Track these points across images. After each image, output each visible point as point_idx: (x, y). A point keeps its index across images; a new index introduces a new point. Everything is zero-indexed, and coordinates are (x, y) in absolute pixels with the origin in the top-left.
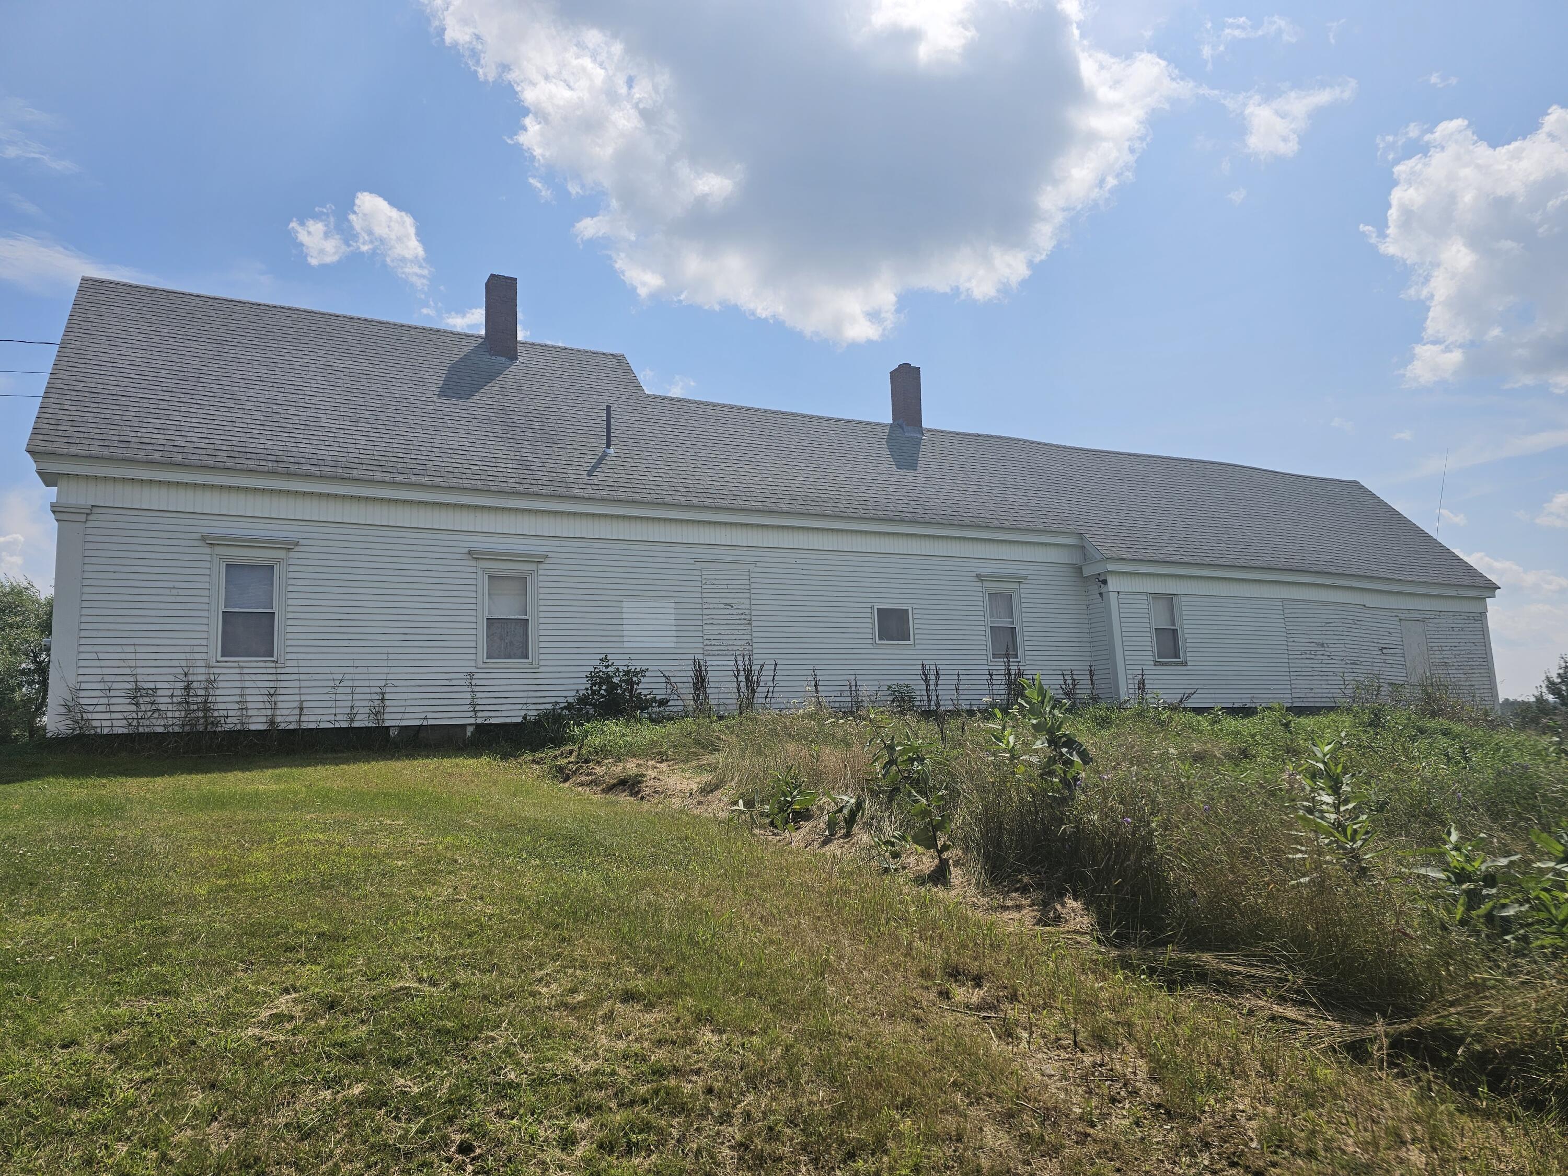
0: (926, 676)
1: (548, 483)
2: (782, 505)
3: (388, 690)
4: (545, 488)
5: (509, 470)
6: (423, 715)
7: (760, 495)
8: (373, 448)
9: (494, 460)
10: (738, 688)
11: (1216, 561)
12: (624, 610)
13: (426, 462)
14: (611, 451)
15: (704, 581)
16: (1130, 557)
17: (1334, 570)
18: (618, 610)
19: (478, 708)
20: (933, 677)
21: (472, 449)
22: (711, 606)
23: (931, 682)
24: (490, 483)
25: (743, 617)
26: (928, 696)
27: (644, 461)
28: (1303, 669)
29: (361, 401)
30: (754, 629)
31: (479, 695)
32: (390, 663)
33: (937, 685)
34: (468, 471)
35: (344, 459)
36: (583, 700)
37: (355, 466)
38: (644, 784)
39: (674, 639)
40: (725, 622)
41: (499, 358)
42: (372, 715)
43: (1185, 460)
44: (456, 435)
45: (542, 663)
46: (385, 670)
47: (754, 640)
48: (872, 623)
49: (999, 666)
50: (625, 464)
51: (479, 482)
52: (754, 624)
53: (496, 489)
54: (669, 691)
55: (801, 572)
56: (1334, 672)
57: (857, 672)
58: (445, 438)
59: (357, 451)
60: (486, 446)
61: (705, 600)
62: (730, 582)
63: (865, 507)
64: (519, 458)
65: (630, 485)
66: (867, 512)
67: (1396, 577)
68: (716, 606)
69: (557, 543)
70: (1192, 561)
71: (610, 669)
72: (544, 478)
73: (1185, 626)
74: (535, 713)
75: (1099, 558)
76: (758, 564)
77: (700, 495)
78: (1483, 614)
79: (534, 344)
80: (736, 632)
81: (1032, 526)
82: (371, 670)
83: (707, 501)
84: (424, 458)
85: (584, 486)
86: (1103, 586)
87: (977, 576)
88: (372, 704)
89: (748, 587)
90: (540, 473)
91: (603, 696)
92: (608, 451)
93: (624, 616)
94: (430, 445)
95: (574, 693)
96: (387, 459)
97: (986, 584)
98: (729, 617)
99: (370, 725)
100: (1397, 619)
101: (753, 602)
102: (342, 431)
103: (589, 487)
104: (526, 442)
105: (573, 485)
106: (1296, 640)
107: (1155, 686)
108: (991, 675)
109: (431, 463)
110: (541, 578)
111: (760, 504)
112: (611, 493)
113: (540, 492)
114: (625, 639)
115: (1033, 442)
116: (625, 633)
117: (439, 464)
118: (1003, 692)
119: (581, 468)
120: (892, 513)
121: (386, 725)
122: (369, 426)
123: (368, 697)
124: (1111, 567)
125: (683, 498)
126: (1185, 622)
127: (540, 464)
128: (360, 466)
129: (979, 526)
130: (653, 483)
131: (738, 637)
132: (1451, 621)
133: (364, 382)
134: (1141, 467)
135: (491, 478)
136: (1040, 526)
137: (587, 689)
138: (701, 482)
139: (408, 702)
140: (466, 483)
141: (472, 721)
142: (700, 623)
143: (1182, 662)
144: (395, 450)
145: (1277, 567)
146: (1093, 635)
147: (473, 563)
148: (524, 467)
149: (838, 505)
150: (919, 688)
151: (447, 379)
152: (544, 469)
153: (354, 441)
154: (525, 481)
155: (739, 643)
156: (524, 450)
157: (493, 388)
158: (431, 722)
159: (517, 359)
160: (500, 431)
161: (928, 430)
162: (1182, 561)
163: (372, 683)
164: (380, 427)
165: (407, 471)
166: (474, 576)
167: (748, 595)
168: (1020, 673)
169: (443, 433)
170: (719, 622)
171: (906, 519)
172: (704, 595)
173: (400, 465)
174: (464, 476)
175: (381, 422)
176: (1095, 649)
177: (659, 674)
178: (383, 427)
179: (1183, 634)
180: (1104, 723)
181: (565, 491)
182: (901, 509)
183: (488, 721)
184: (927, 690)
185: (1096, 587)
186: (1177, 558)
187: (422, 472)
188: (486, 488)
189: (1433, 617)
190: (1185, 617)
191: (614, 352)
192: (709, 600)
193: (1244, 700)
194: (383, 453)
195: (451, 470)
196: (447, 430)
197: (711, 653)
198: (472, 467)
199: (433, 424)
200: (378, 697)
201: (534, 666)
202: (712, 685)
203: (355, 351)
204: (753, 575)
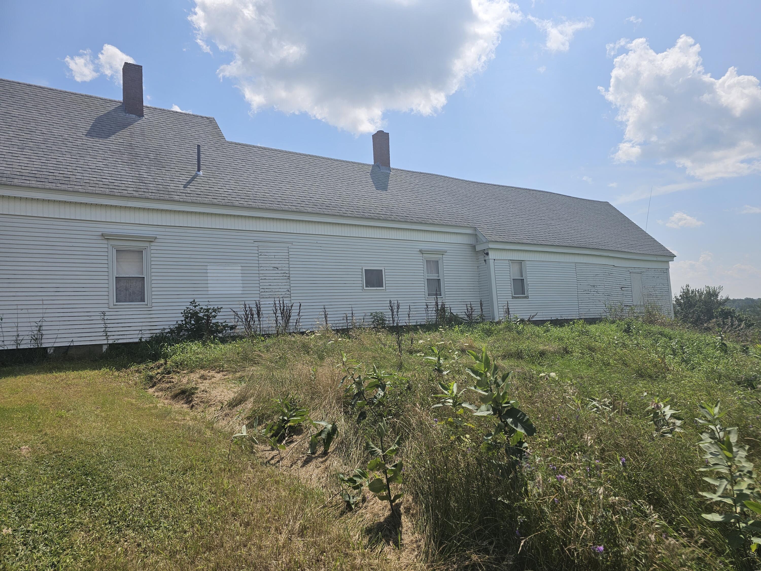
0: (392, 307)
1: (156, 191)
2: (308, 208)
3: (44, 324)
4: (153, 194)
5: (130, 183)
6: (71, 339)
7: (294, 202)
8: (32, 166)
9: (120, 176)
10: (276, 321)
11: (544, 243)
12: (208, 271)
13: (71, 176)
14: (201, 173)
15: (260, 254)
16: (501, 240)
17: (600, 247)
18: (205, 271)
19: (109, 334)
20: (396, 308)
21: (105, 169)
22: (265, 268)
23: (395, 310)
24: (115, 191)
25: (285, 275)
26: (393, 318)
27: (222, 180)
28: (585, 299)
29: (28, 136)
30: (291, 282)
31: (109, 326)
32: (45, 307)
33: (398, 312)
34: (101, 182)
35: (9, 172)
36: (180, 328)
37: (16, 177)
38: (196, 395)
39: (241, 289)
40: (274, 278)
41: (131, 115)
42: (33, 341)
43: (526, 189)
44: (95, 160)
45: (154, 305)
46: (41, 311)
47: (292, 288)
48: (362, 278)
49: (432, 300)
50: (209, 181)
51: (107, 190)
52: (291, 279)
53: (119, 194)
54: (236, 320)
55: (320, 248)
56: (599, 300)
57: (353, 306)
58: (87, 161)
59: (20, 167)
60: (116, 168)
61: (260, 265)
62: (276, 254)
63: (357, 211)
64: (137, 175)
65: (211, 194)
66: (359, 213)
67: (629, 251)
68: (268, 269)
69: (163, 230)
70: (532, 243)
71: (197, 308)
72: (154, 188)
73: (528, 277)
74: (150, 335)
75: (484, 241)
76: (294, 243)
77: (256, 201)
78: (668, 269)
79: (156, 109)
80: (280, 284)
81: (450, 223)
82: (30, 311)
83: (260, 205)
84: (69, 173)
85: (181, 194)
86: (486, 256)
87: (420, 251)
88: (33, 334)
89: (287, 257)
90: (151, 185)
91: (193, 325)
92: (198, 173)
93: (209, 275)
94: (75, 165)
95: (175, 323)
96: (41, 173)
97: (425, 255)
98: (276, 275)
99: (32, 347)
100: (629, 272)
101: (291, 266)
102: (11, 154)
103: (184, 194)
104: (143, 166)
105: (173, 193)
106: (581, 284)
107: (515, 312)
108: (427, 306)
109: (74, 176)
110: (152, 251)
111: (294, 207)
112: (198, 199)
113: (150, 197)
114: (209, 289)
115: (450, 178)
116: (209, 285)
117: (80, 177)
118: (434, 315)
119: (180, 183)
120: (373, 215)
121: (44, 346)
122: (32, 152)
123: (29, 329)
124: (491, 246)
125: (245, 203)
126: (528, 275)
127: (152, 180)
128: (20, 177)
129: (421, 223)
130: (227, 193)
131: (281, 287)
132: (653, 273)
133: (33, 124)
134: (505, 193)
135: (116, 187)
136: (454, 223)
137: (182, 321)
138: (258, 193)
139: (60, 332)
140: (98, 190)
141: (105, 342)
142: (258, 279)
143: (526, 297)
144: (48, 167)
145: (573, 246)
146: (480, 283)
147: (106, 242)
148: (141, 181)
149: (342, 209)
150: (388, 315)
151: (93, 126)
152: (154, 183)
153: (18, 161)
154: (140, 190)
155: (282, 290)
156: (142, 171)
157: (125, 132)
158: (75, 344)
159: (143, 116)
160: (127, 159)
161: (394, 169)
162: (527, 242)
163: (32, 320)
164: (40, 152)
165: (56, 181)
166: (106, 250)
167: (287, 262)
168: (443, 305)
169: (85, 158)
170: (270, 278)
171: (381, 218)
172: (260, 262)
173: (50, 177)
174: (97, 186)
175: (41, 150)
176: (482, 290)
177: (230, 310)
178: (43, 153)
179: (527, 281)
180: (488, 333)
181: (167, 197)
182: (378, 212)
183: (117, 342)
184: (392, 315)
185: (483, 257)
186: (525, 241)
187: (66, 182)
188: (112, 193)
189: (645, 271)
190: (528, 273)
191: (208, 116)
192: (263, 265)
193: (557, 316)
194: (39, 169)
195: (88, 181)
196: (89, 156)
197: (265, 296)
198: (103, 180)
199: (79, 152)
200: (36, 329)
201: (149, 306)
202: (264, 315)
203: (29, 105)
204: (290, 250)
